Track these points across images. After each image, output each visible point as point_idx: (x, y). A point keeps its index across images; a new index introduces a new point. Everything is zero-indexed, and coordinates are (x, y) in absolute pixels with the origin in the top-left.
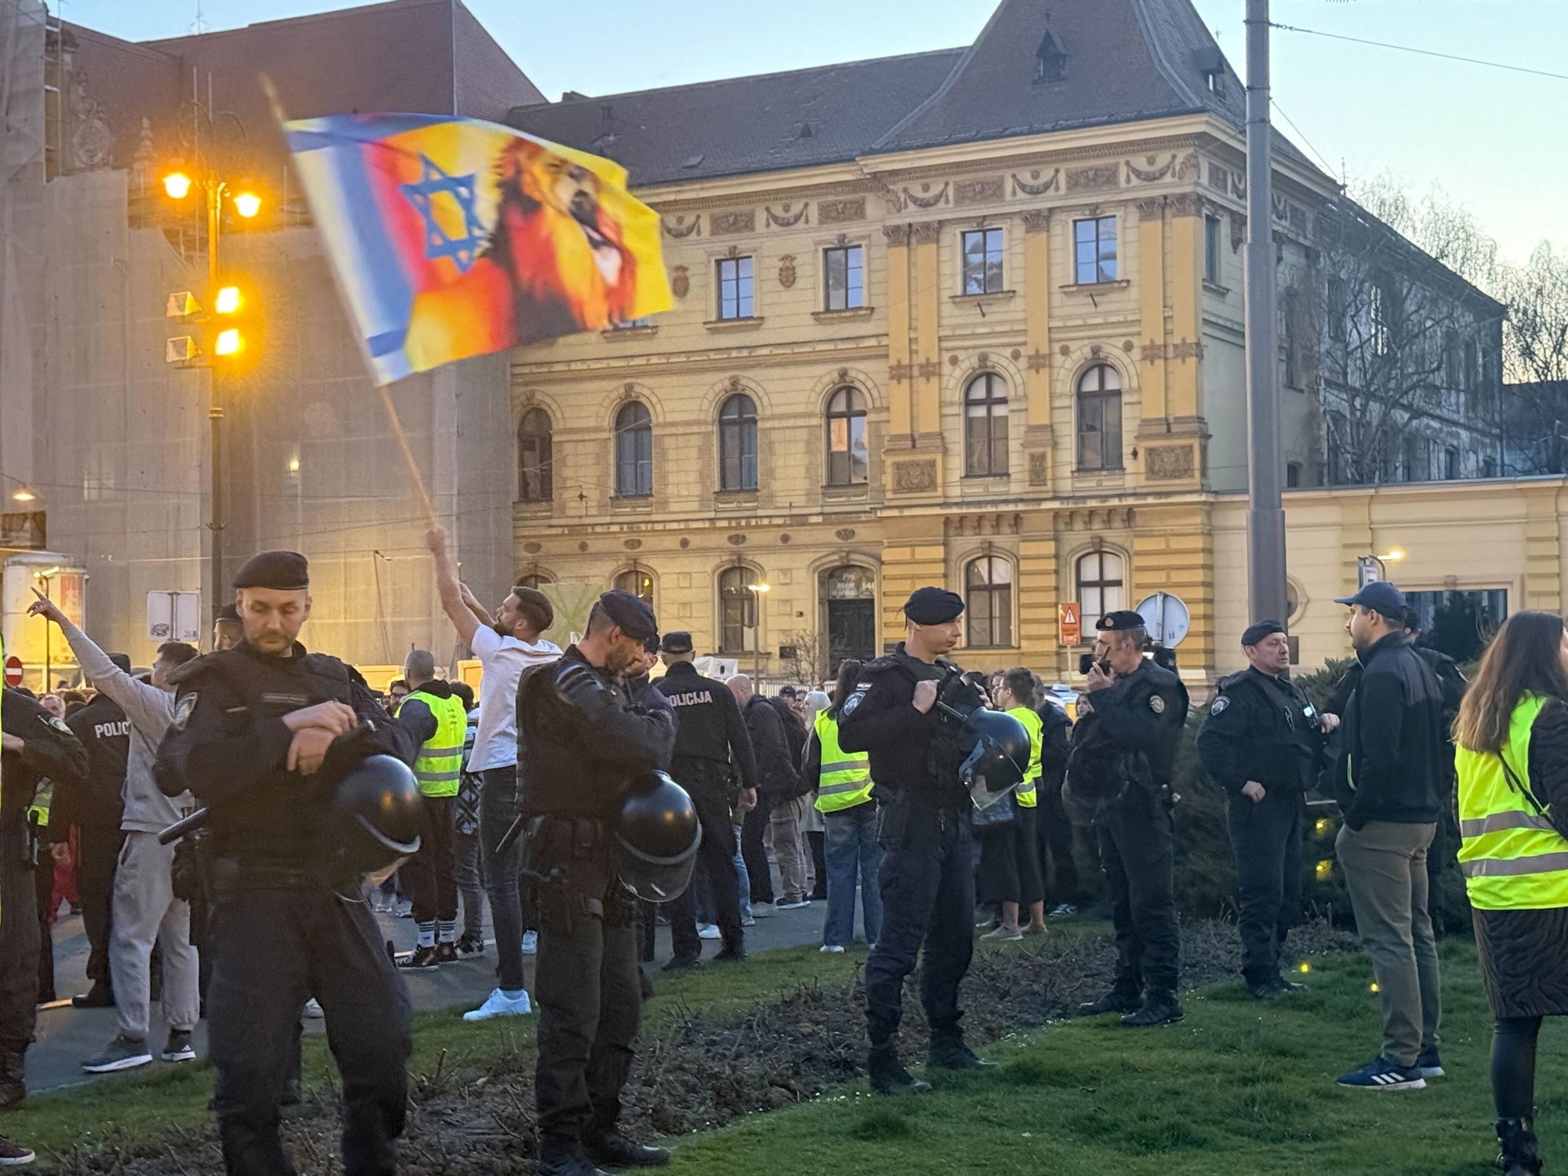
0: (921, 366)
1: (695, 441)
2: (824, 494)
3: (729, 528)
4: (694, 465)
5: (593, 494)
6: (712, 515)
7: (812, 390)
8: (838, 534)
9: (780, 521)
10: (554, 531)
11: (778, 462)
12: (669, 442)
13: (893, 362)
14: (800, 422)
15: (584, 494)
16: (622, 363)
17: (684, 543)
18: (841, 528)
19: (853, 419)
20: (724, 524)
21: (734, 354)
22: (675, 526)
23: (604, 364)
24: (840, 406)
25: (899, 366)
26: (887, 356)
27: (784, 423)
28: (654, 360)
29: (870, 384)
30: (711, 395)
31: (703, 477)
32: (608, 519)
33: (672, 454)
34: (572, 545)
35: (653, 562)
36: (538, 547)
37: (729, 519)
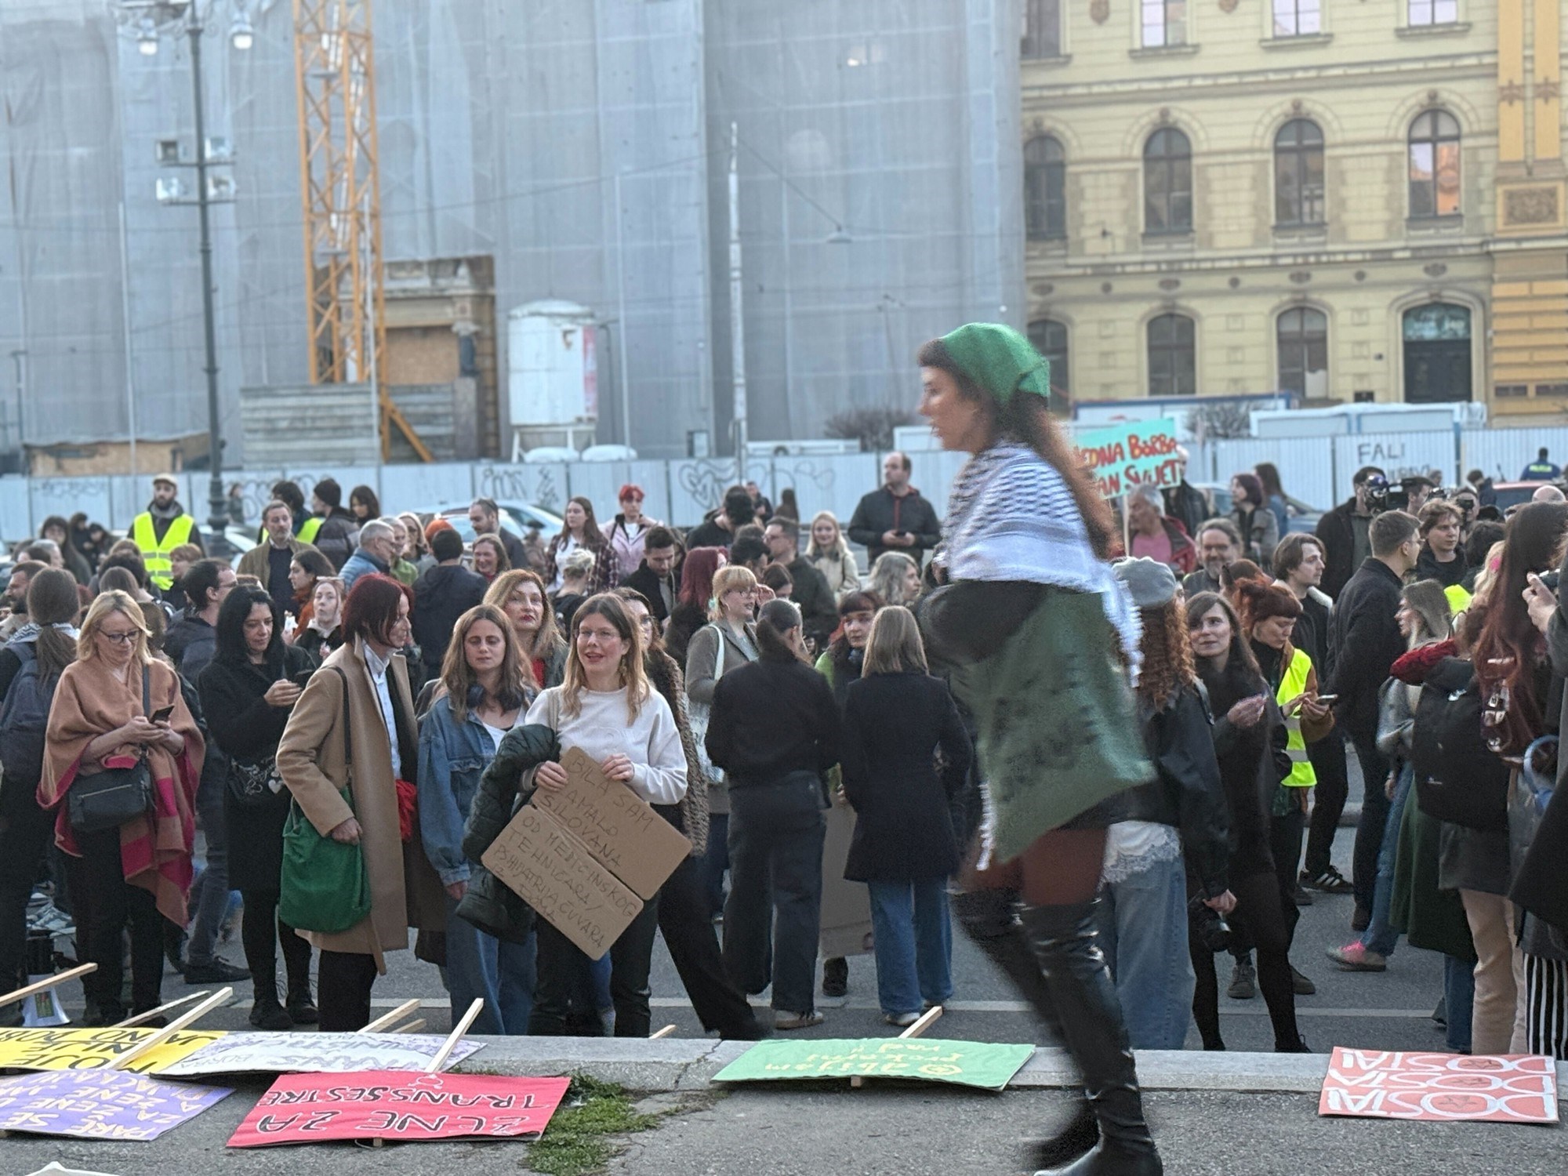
0: (1537, 86)
1: (1248, 171)
2: (1409, 227)
3: (1295, 265)
4: (1246, 197)
5: (1120, 231)
6: (1269, 251)
7: (1393, 114)
8: (1427, 270)
9: (1359, 257)
10: (1074, 272)
11: (1350, 192)
12: (1214, 173)
13: (1503, 81)
14: (1378, 149)
15: (1108, 229)
16: (1157, 85)
17: (1235, 282)
18: (1430, 263)
19: (1440, 145)
20: (1289, 261)
21: (1300, 74)
22: (1226, 264)
23: (1134, 87)
24: (1424, 130)
25: (1511, 85)
26: (1495, 76)
27: (1358, 150)
28: (1198, 82)
29: (1465, 107)
30: (1267, 120)
31: (1257, 209)
32: (1139, 258)
33: (1216, 186)
34: (1094, 287)
35: (1196, 305)
36: (1050, 289)
37: (1295, 256)
